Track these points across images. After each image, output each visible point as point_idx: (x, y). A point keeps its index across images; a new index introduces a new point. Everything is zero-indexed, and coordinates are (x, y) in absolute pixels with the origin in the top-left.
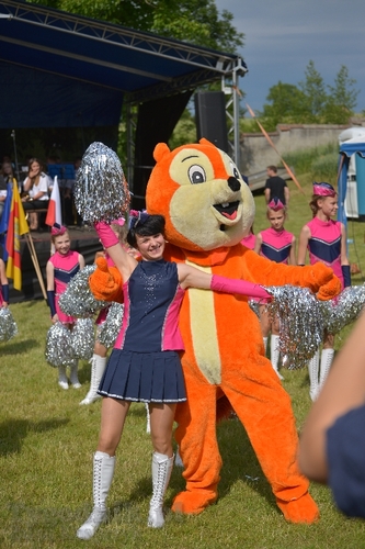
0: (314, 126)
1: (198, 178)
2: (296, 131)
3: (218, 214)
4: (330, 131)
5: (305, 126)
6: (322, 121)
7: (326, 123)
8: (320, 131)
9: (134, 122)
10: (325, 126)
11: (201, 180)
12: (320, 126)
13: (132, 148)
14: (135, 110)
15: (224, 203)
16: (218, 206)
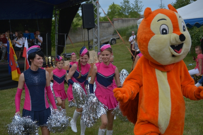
0: (126, 19)
1: (164, 32)
2: (120, 20)
3: (172, 51)
4: (133, 20)
5: (123, 19)
6: (129, 17)
7: (131, 17)
8: (129, 21)
9: (58, 17)
10: (131, 19)
11: (166, 33)
12: (129, 19)
13: (57, 27)
14: (58, 12)
15: (176, 45)
16: (173, 46)
